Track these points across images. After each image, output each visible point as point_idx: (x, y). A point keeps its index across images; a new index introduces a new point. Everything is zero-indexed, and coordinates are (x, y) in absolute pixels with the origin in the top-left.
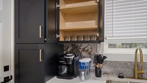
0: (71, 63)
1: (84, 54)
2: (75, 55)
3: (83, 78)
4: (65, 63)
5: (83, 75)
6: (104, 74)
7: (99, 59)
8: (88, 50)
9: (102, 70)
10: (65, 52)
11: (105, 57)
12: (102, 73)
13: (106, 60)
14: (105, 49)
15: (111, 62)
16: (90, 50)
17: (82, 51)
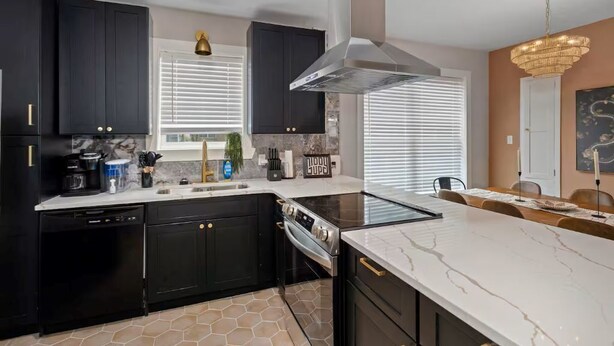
0: (93, 168)
1: (118, 152)
2: (102, 155)
3: (113, 189)
4: (81, 170)
5: (113, 184)
6: (158, 182)
7: (149, 159)
8: (127, 146)
9: (154, 177)
10: (75, 151)
11: (158, 156)
12: (154, 183)
13: (161, 160)
14: (159, 144)
15: (169, 163)
16: (132, 146)
17: (116, 148)
